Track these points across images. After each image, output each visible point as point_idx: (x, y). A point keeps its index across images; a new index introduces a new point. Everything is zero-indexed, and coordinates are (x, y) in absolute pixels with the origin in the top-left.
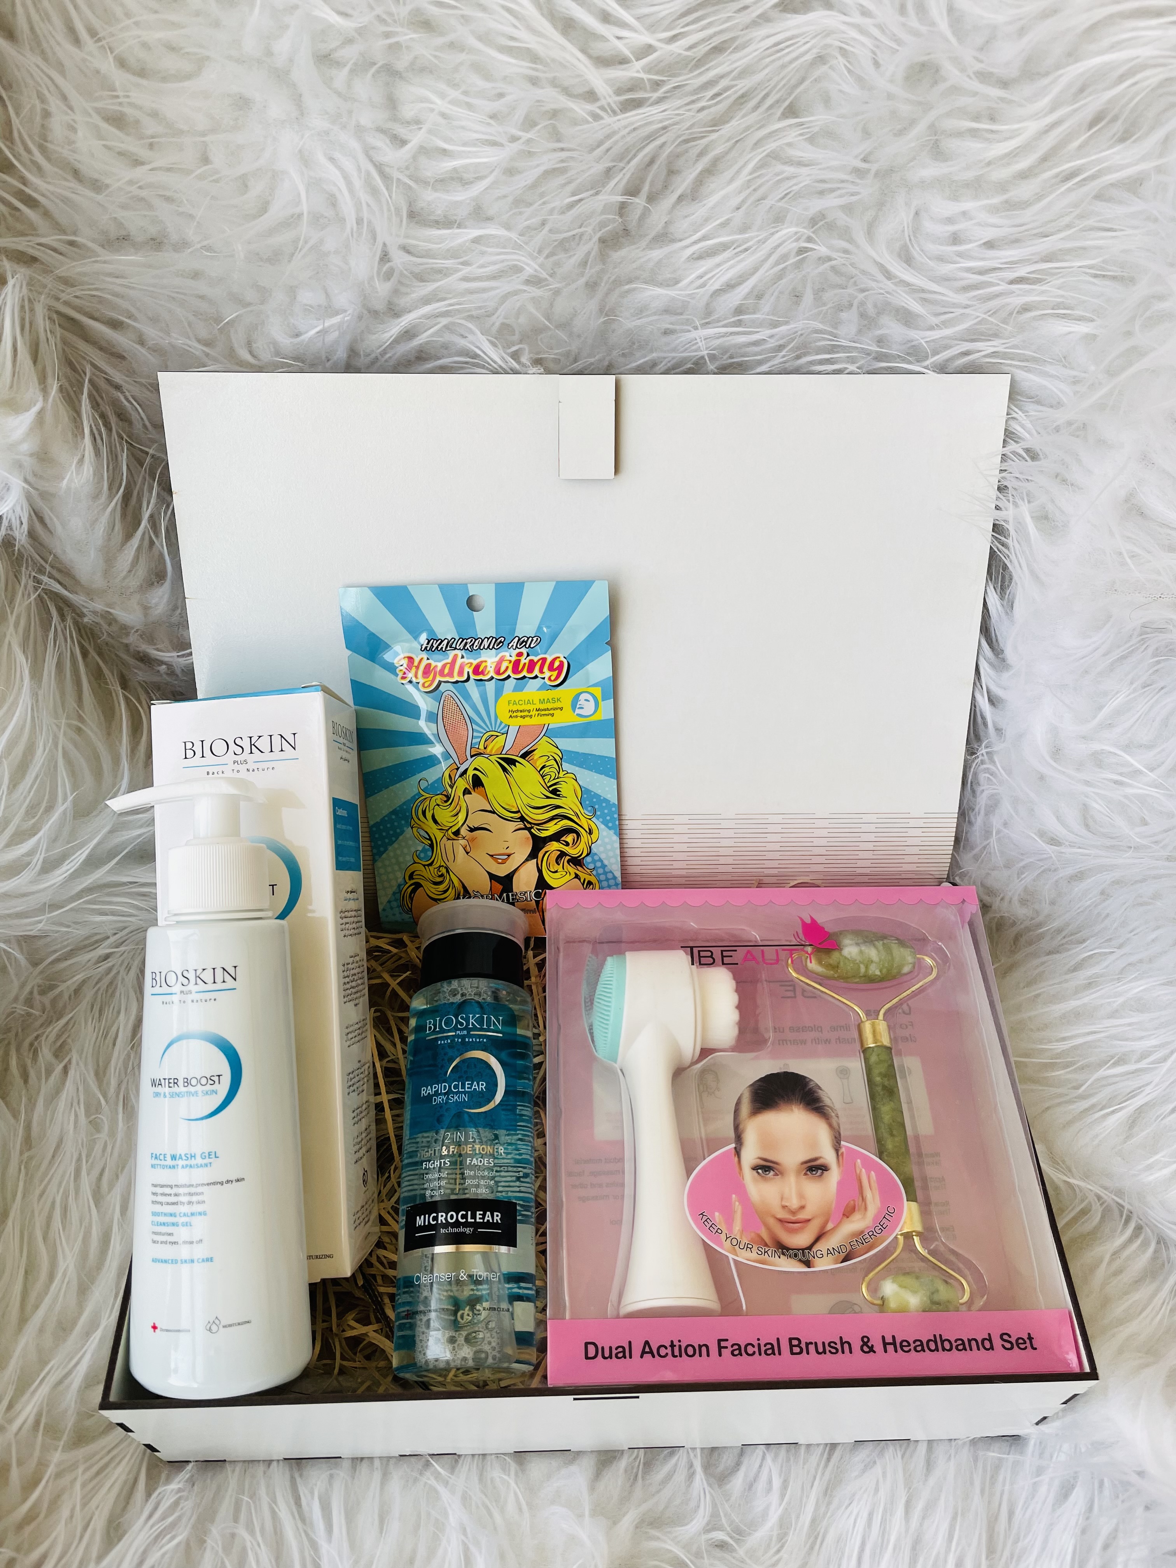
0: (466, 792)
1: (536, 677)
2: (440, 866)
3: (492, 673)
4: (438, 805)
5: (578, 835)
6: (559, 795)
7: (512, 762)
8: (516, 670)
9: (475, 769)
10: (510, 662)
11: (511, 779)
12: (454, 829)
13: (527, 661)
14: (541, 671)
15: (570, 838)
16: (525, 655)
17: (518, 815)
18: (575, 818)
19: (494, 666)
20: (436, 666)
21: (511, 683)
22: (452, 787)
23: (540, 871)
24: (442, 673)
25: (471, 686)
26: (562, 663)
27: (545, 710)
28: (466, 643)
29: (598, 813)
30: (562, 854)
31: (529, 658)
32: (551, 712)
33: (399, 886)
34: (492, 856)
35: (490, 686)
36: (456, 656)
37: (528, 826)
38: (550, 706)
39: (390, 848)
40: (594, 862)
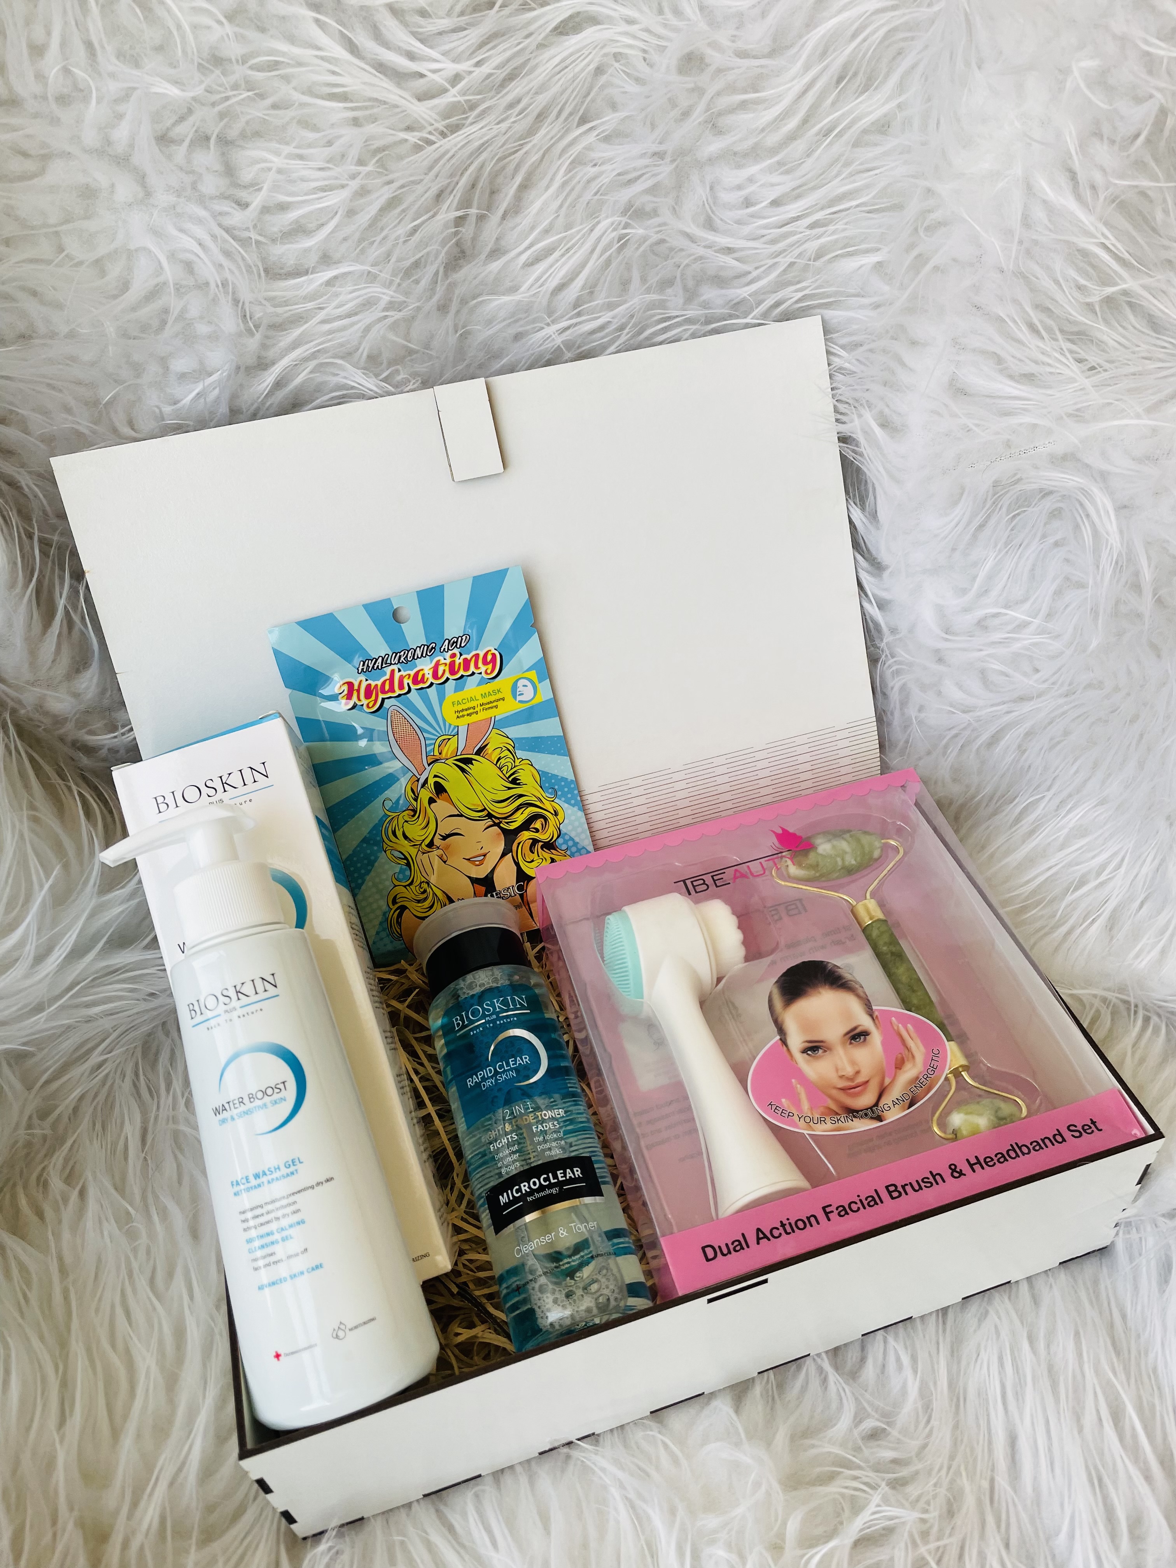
0: (431, 801)
1: (473, 674)
2: (421, 883)
3: (431, 680)
4: (406, 821)
5: (546, 819)
6: (519, 784)
7: (468, 761)
8: (453, 671)
9: (435, 776)
10: (446, 664)
11: (471, 779)
12: (427, 842)
13: (461, 661)
14: (477, 667)
15: (538, 824)
16: (458, 655)
17: (485, 813)
18: (538, 803)
19: (431, 672)
20: (376, 685)
21: (451, 684)
22: (416, 800)
23: (517, 864)
24: (383, 692)
25: (414, 696)
26: (494, 655)
27: (488, 703)
28: (400, 657)
29: (559, 793)
30: (535, 841)
31: (463, 657)
32: (494, 704)
33: (384, 914)
34: (468, 860)
35: (432, 692)
36: (393, 672)
37: (497, 821)
38: (492, 698)
39: (368, 878)
40: (566, 842)
